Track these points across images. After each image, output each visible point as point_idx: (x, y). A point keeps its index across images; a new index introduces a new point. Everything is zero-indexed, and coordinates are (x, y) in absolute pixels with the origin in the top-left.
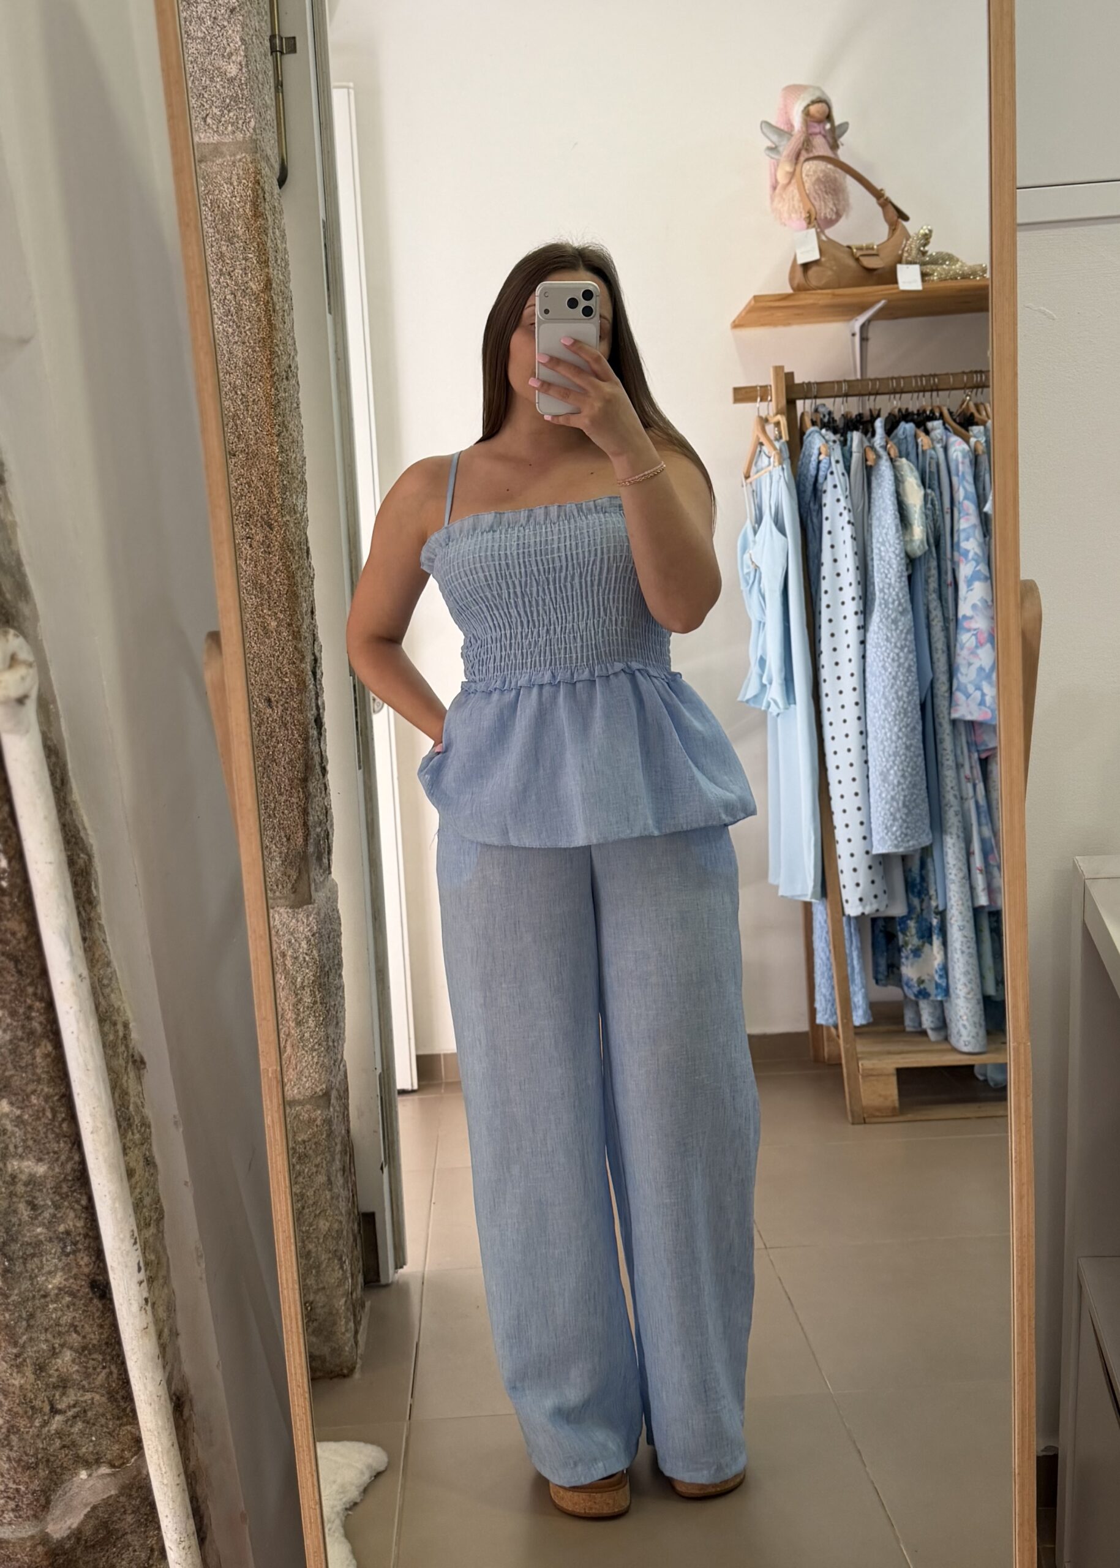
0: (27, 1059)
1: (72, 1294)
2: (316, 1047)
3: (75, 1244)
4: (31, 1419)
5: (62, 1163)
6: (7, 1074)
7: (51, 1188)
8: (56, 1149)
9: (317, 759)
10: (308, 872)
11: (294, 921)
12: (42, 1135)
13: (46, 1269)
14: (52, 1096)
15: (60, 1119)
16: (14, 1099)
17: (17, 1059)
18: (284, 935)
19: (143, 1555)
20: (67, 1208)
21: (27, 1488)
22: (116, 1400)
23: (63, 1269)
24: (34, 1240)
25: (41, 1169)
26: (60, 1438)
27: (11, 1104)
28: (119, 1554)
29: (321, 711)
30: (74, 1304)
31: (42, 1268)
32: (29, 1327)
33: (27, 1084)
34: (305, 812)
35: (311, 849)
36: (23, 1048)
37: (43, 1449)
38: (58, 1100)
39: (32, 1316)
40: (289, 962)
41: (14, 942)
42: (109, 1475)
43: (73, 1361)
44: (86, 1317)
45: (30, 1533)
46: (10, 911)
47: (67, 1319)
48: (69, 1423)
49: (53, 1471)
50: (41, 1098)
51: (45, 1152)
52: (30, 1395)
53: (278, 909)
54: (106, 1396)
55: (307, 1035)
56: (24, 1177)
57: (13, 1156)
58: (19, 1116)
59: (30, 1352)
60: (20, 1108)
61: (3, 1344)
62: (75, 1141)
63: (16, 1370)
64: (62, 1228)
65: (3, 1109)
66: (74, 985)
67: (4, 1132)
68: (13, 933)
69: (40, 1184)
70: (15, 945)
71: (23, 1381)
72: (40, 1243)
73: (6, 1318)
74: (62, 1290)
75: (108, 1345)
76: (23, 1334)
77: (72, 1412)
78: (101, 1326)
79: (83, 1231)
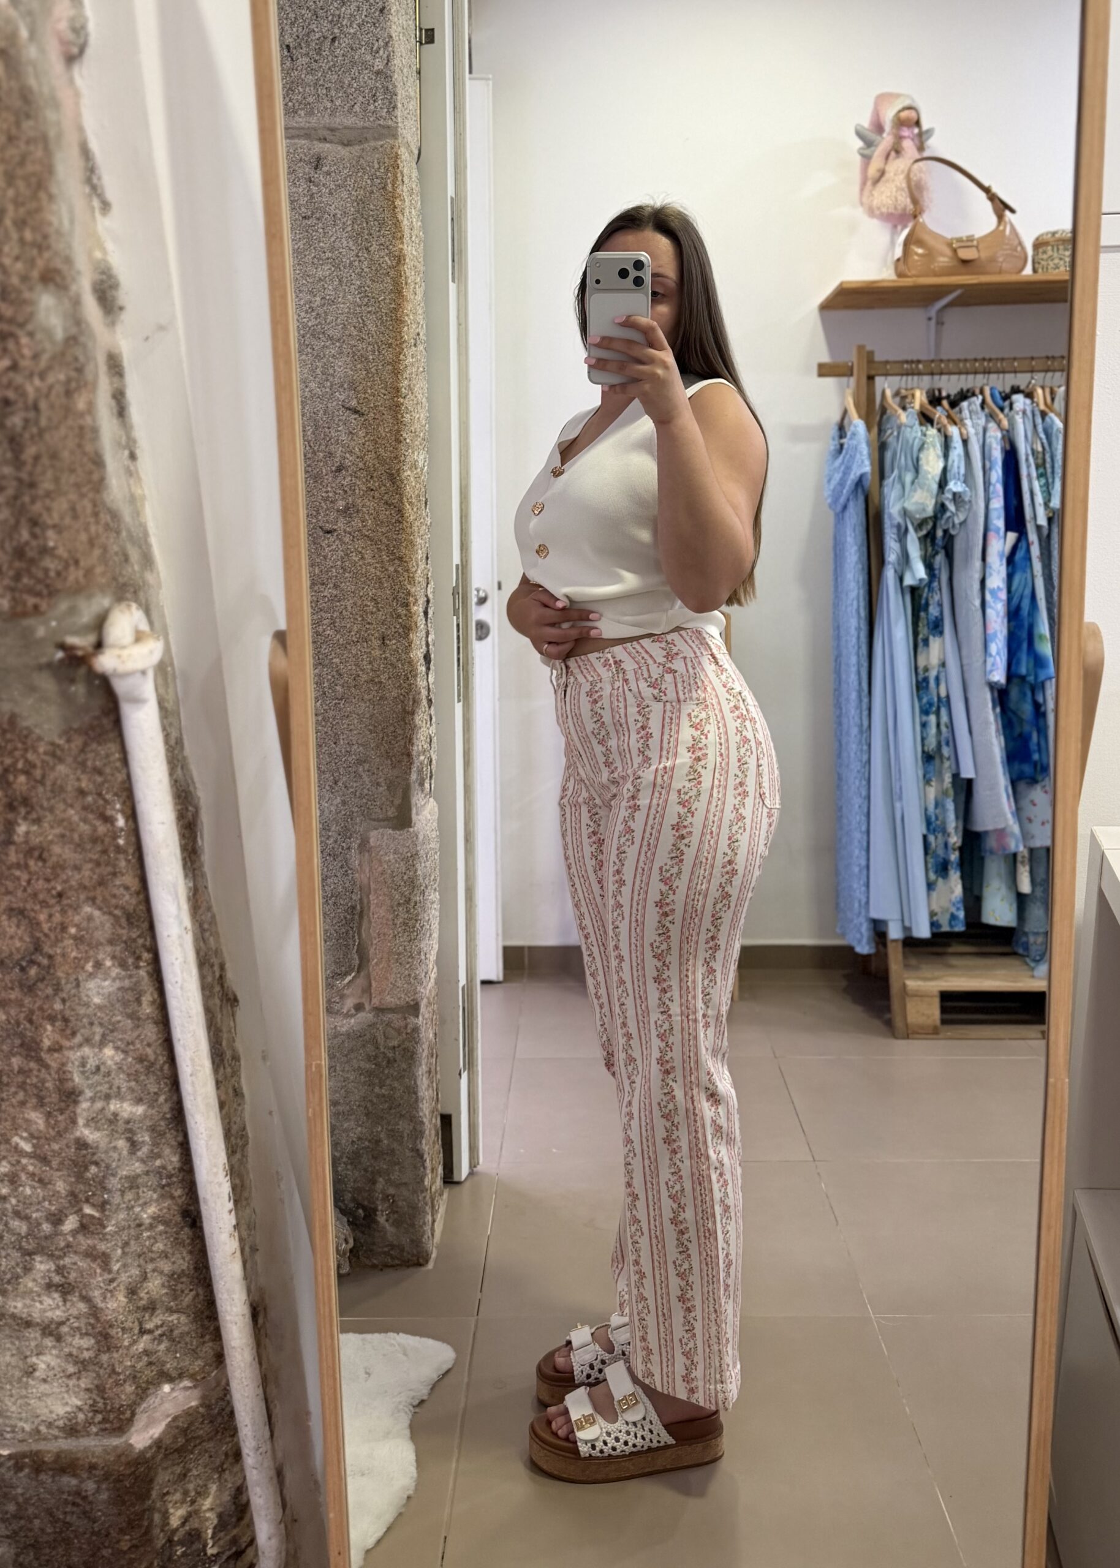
0: (134, 1006)
1: (166, 1223)
2: (409, 960)
3: (170, 1177)
5: (160, 1104)
7: (150, 1127)
8: (156, 1090)
12: (143, 1076)
13: (142, 1200)
14: (155, 1040)
15: (162, 1062)
16: (118, 1044)
18: (385, 854)
20: (164, 1144)
22: (201, 1320)
23: (158, 1200)
24: (132, 1174)
25: (139, 1110)
26: (147, 1355)
27: (117, 1049)
28: (196, 1460)
30: (166, 1233)
31: (138, 1199)
32: (124, 1254)
37: (131, 1366)
38: (160, 1046)
39: (126, 1244)
40: (388, 880)
41: (128, 896)
42: (190, 1388)
43: (163, 1286)
44: (176, 1244)
46: (124, 868)
47: (159, 1245)
48: (156, 1342)
49: (140, 1387)
50: (145, 1042)
51: (145, 1093)
52: (122, 1317)
54: (192, 1316)
57: (116, 1096)
58: (123, 1059)
59: (124, 1278)
60: (125, 1052)
61: (98, 1271)
62: (175, 1083)
63: (109, 1295)
64: (158, 1163)
65: (109, 1052)
66: (180, 937)
67: (109, 1074)
68: (127, 888)
69: (140, 1122)
70: (128, 900)
71: (115, 1305)
72: (138, 1176)
73: (102, 1247)
74: (156, 1219)
75: (196, 1269)
76: (118, 1261)
77: (159, 1332)
78: (191, 1252)
79: (178, 1165)
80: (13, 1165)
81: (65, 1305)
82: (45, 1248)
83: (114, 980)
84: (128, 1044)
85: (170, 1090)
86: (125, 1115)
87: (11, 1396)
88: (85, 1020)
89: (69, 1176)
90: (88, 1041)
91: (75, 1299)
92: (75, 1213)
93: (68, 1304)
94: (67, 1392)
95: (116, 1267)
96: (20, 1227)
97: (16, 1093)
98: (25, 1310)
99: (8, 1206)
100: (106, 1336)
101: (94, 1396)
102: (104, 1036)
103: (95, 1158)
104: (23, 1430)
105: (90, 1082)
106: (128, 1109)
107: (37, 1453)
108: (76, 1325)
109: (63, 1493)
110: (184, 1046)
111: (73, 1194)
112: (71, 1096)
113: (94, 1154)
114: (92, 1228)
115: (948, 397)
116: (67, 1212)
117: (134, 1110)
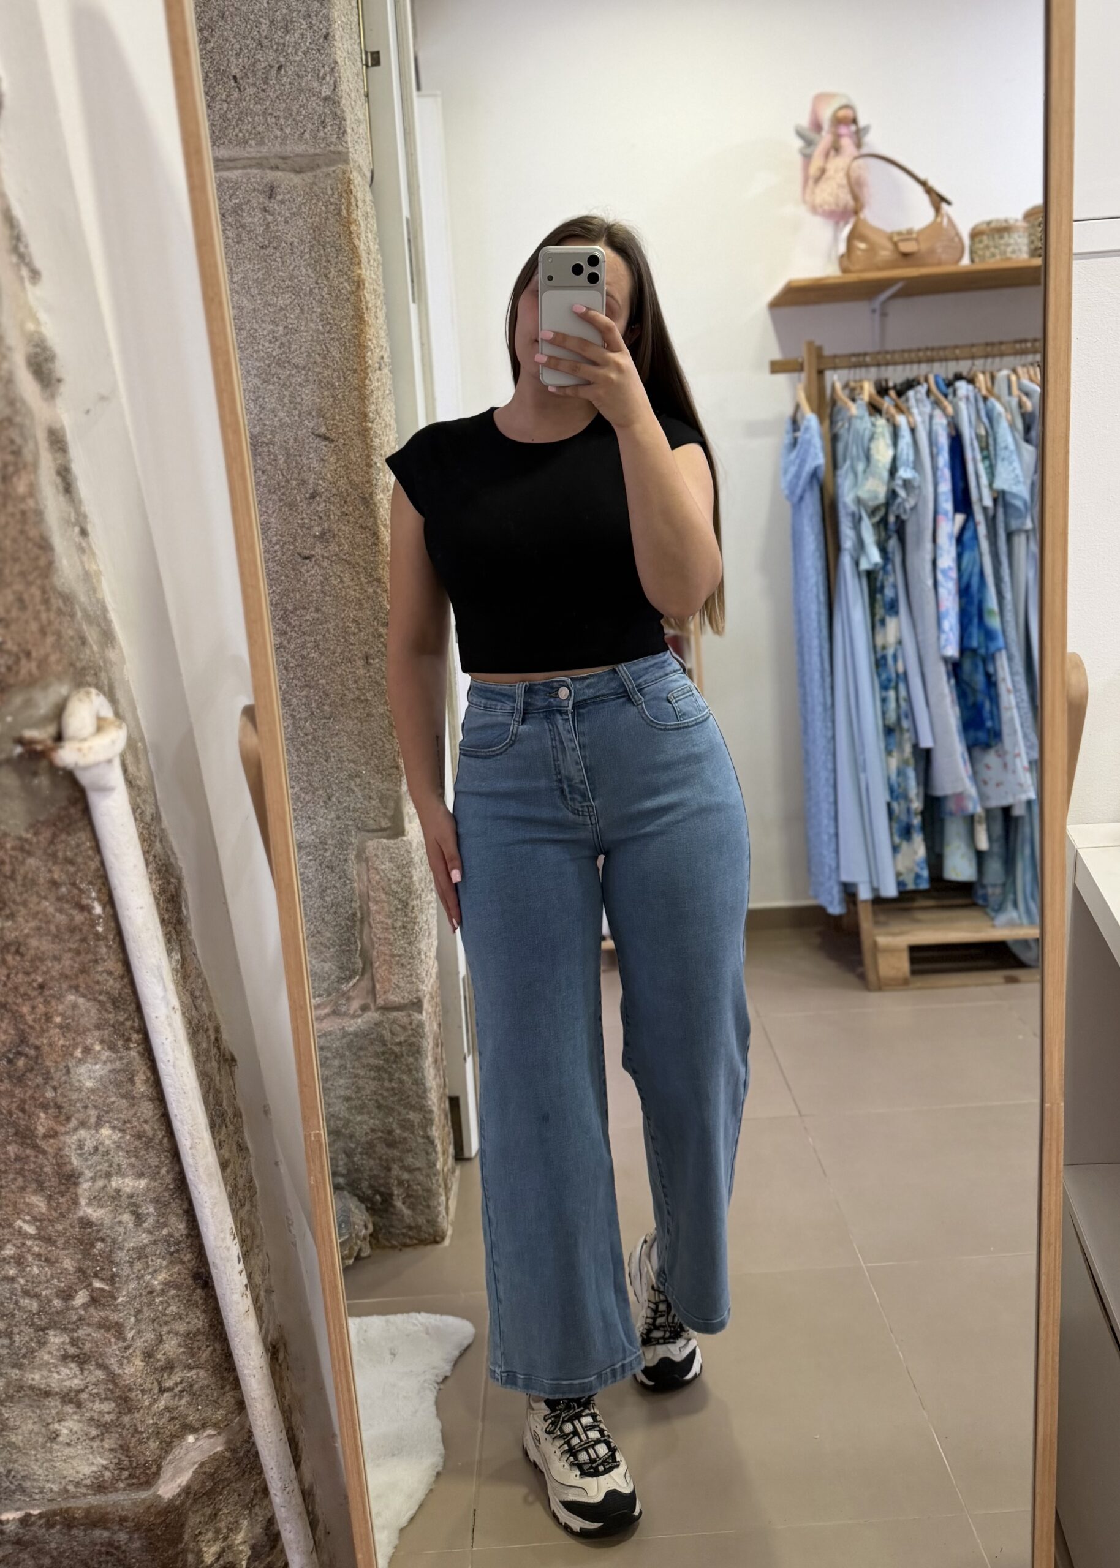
1: (178, 1287)
3: (178, 1244)
5: (163, 1176)
8: (157, 1163)
10: (401, 808)
12: (143, 1152)
13: (152, 1268)
14: (152, 1117)
15: (160, 1136)
16: (116, 1123)
20: (170, 1213)
22: (217, 1373)
23: (167, 1267)
24: (140, 1245)
25: (141, 1185)
26: (169, 1411)
27: (114, 1127)
30: (179, 1296)
31: (148, 1268)
32: (137, 1321)
37: (153, 1424)
38: (158, 1121)
39: (139, 1312)
41: (111, 981)
42: (214, 1435)
43: (180, 1346)
44: (189, 1306)
46: (106, 954)
47: (172, 1309)
48: (177, 1398)
49: (163, 1442)
50: (142, 1120)
51: (146, 1168)
52: (140, 1380)
54: (211, 1370)
56: (126, 1192)
57: (117, 1173)
58: (121, 1138)
59: (139, 1343)
60: (123, 1131)
61: (113, 1340)
62: (175, 1154)
63: (125, 1361)
64: (165, 1232)
65: (106, 1131)
66: (168, 1017)
67: (107, 1153)
68: (110, 973)
69: (143, 1195)
70: (113, 985)
71: (133, 1370)
72: (146, 1246)
73: (115, 1317)
74: (167, 1284)
75: (210, 1326)
76: (131, 1329)
77: (179, 1388)
78: (205, 1311)
79: (185, 1232)
80: (18, 1248)
81: (82, 1373)
82: (56, 1322)
83: (105, 1063)
84: (125, 1122)
85: (171, 1162)
86: (128, 1190)
87: (37, 1460)
88: (78, 1105)
89: (75, 1253)
90: (83, 1124)
91: (91, 1368)
92: (84, 1288)
93: (86, 1373)
94: (92, 1453)
95: (130, 1336)
96: (31, 1305)
97: (15, 1179)
98: (43, 1381)
99: (16, 1286)
100: (126, 1400)
101: (120, 1456)
102: (99, 1117)
103: (101, 1234)
104: (51, 1490)
105: (89, 1163)
106: (129, 1184)
107: (67, 1510)
108: (95, 1391)
109: (96, 1545)
110: (182, 1122)
111: (80, 1270)
112: (70, 1179)
113: (98, 1231)
114: (103, 1301)
115: (895, 387)
116: (77, 1288)
117: (137, 1184)
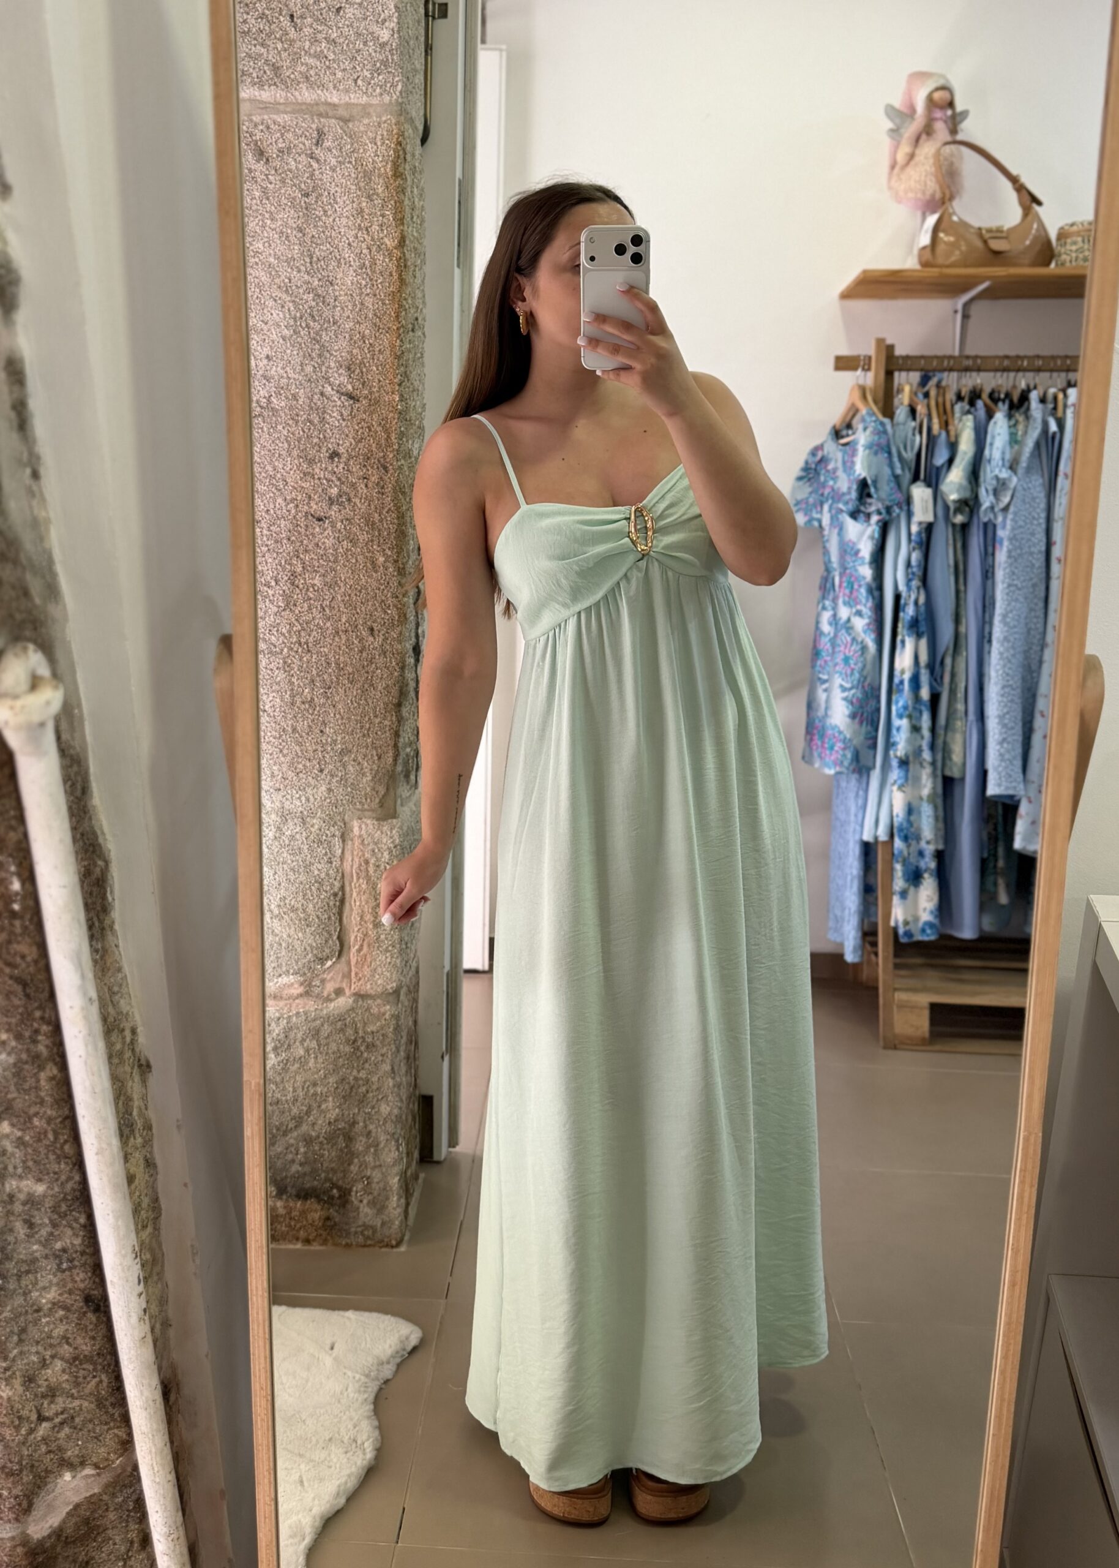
0: (31, 1082)
1: (66, 1308)
2: (390, 948)
3: (71, 1260)
4: (17, 1428)
5: (62, 1184)
6: (10, 1096)
7: (50, 1208)
8: (57, 1170)
9: (412, 684)
10: (394, 789)
11: (379, 832)
12: (42, 1156)
13: (41, 1284)
14: (56, 1118)
15: (62, 1141)
16: (15, 1120)
17: (21, 1082)
18: (369, 844)
19: (123, 1547)
20: (65, 1226)
21: (9, 1493)
22: (104, 1406)
23: (58, 1284)
24: (30, 1257)
25: (40, 1189)
26: (46, 1444)
27: (13, 1125)
28: (99, 1548)
29: (421, 639)
30: (67, 1318)
31: (36, 1284)
32: (21, 1341)
33: (29, 1106)
34: (397, 734)
35: (399, 768)
36: (28, 1071)
37: (28, 1455)
38: (61, 1122)
39: (23, 1330)
40: (371, 869)
41: (24, 965)
42: (93, 1475)
43: (64, 1371)
44: (78, 1330)
45: (10, 1535)
46: (21, 935)
47: (59, 1331)
48: (56, 1429)
49: (37, 1476)
50: (44, 1121)
51: (45, 1172)
52: (18, 1406)
53: (365, 820)
54: (95, 1403)
55: (383, 937)
56: (22, 1197)
57: (12, 1176)
58: (21, 1137)
59: (20, 1365)
60: (22, 1129)
62: (79, 1161)
63: (4, 1383)
64: (58, 1245)
65: (3, 1129)
66: (84, 1008)
67: (3, 1153)
68: (23, 956)
69: (41, 1200)
70: (25, 969)
71: (11, 1393)
72: (37, 1259)
74: (56, 1304)
75: (102, 1354)
76: (14, 1348)
77: (60, 1419)
78: (96, 1337)
79: (81, 1247)
83: (9, 1054)
85: (74, 1169)
106: (26, 1188)
110: (88, 1122)
117: (34, 1189)
